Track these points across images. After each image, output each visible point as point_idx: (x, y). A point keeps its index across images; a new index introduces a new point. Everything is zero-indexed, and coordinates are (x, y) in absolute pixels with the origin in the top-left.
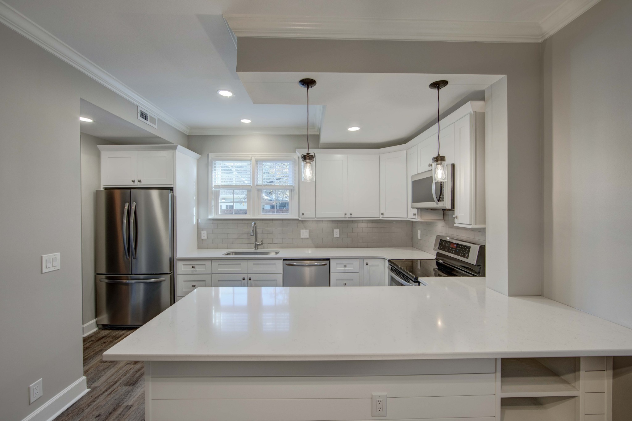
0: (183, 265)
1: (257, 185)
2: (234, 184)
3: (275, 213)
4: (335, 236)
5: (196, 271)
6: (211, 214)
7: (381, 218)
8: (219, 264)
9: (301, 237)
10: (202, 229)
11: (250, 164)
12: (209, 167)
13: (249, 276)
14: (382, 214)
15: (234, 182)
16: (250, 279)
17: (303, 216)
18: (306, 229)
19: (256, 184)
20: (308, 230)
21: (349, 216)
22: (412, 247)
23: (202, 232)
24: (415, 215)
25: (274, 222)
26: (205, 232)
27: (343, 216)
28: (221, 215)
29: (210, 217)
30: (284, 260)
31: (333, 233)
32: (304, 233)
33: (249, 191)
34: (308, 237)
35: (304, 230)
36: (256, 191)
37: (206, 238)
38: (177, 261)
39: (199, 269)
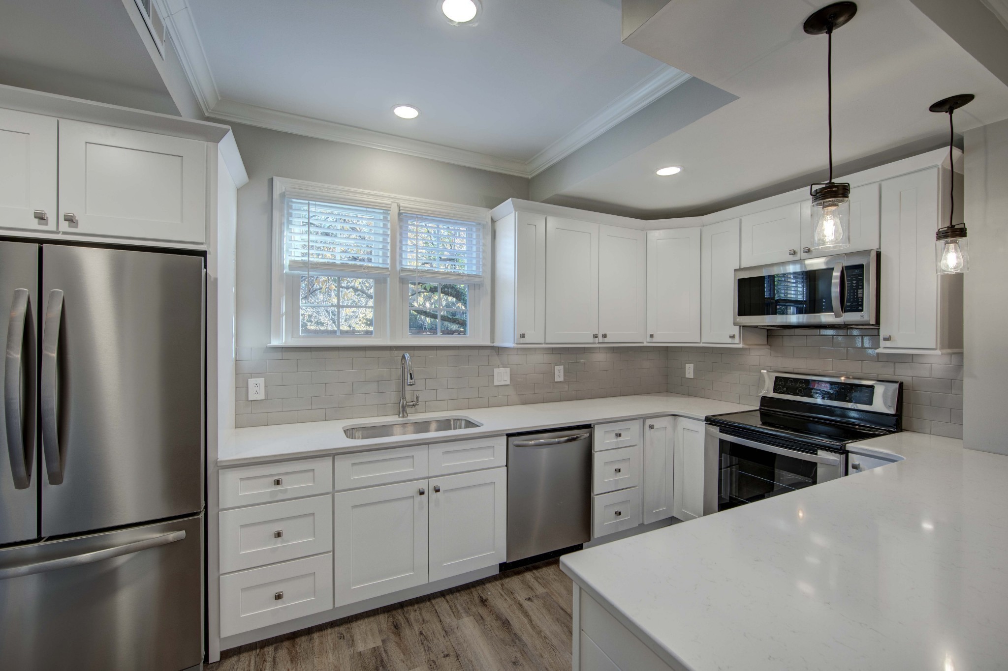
0: (242, 479)
1: (403, 270)
2: (338, 262)
3: (439, 334)
4: (557, 379)
5: (286, 491)
6: (279, 334)
7: (646, 344)
8: (353, 464)
9: (496, 383)
10: (252, 375)
11: (385, 219)
12: (276, 214)
13: (434, 482)
14: (652, 336)
15: (338, 258)
16: (437, 491)
17: (522, 340)
18: (505, 366)
19: (398, 268)
20: (508, 370)
21: (601, 339)
22: (667, 392)
23: (252, 382)
24: (733, 337)
25: (440, 352)
26: (261, 381)
27: (591, 340)
28: (304, 337)
29: (275, 342)
30: (508, 435)
31: (552, 374)
32: (502, 376)
33: (380, 280)
34: (508, 383)
35: (502, 370)
36: (398, 283)
37: (263, 398)
38: (220, 471)
39: (291, 485)
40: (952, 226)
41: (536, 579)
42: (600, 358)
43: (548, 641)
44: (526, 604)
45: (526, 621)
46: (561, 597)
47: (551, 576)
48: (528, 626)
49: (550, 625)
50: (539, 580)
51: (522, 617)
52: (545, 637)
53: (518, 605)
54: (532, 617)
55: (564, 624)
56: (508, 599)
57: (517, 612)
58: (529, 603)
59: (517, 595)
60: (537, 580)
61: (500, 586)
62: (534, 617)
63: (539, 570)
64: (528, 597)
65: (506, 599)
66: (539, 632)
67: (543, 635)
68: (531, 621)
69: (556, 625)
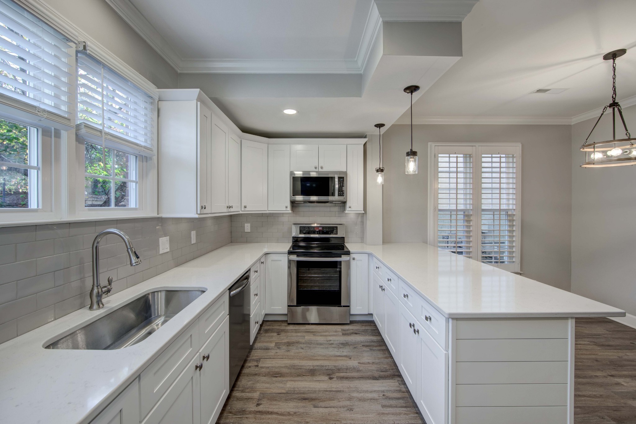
4: (192, 242)
9: (160, 251)
14: (245, 207)
16: (204, 358)
17: (203, 211)
18: (166, 235)
20: (169, 238)
31: (190, 238)
32: (164, 245)
35: (165, 239)
40: (380, 168)
41: (243, 391)
42: (209, 223)
43: (299, 413)
44: (260, 408)
45: (274, 416)
46: (270, 389)
47: (248, 384)
48: (279, 417)
49: (288, 405)
50: (246, 391)
51: (270, 416)
52: (294, 413)
53: (258, 413)
54: (274, 411)
55: (291, 399)
56: (247, 416)
57: (263, 417)
58: (261, 406)
59: (248, 409)
60: (245, 392)
61: (230, 414)
62: (275, 410)
63: (237, 386)
64: (256, 404)
65: (246, 418)
66: (289, 414)
67: (292, 413)
68: (277, 413)
69: (290, 403)
